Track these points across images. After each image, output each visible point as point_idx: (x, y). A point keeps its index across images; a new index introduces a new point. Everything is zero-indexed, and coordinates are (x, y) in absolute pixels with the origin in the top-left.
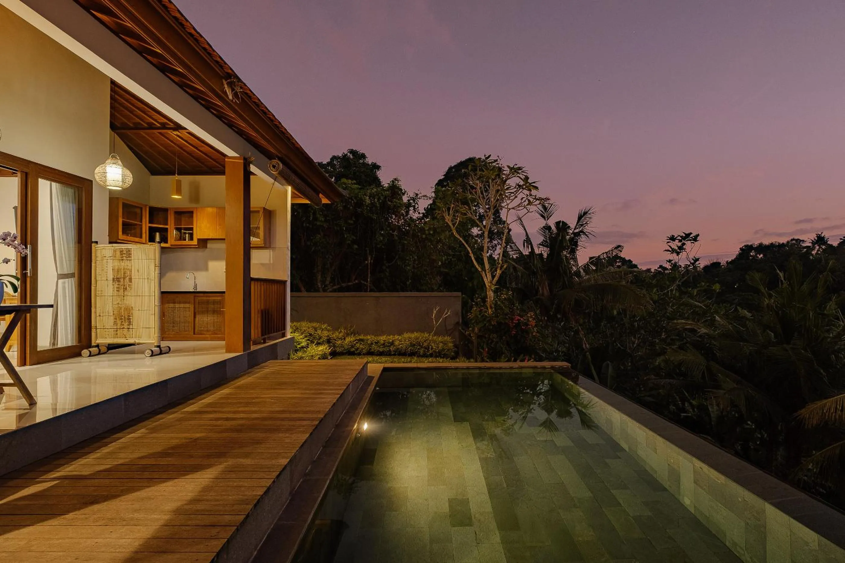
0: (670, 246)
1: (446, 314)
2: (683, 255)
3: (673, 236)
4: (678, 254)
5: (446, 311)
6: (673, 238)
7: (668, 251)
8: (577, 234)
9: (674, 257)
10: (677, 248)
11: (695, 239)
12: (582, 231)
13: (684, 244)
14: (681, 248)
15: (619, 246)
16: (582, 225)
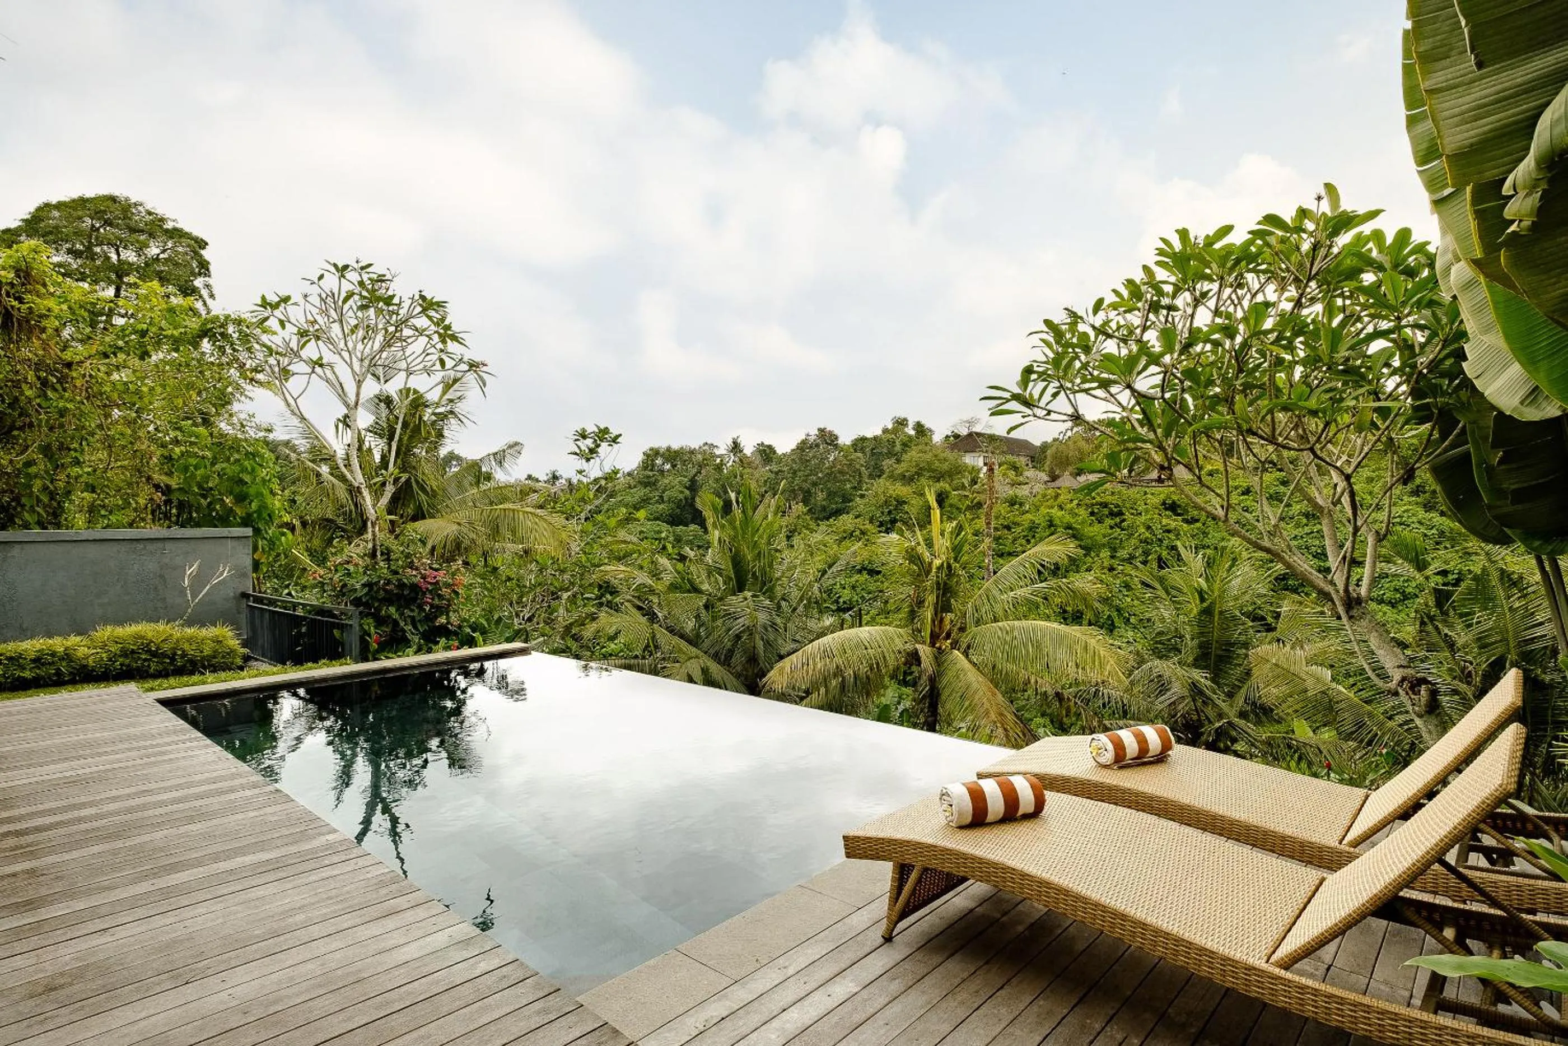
0: (579, 447)
1: (222, 574)
2: (595, 463)
3: (584, 430)
4: (588, 460)
5: (221, 569)
6: (584, 437)
7: (576, 454)
8: (443, 417)
9: (582, 464)
10: (587, 451)
11: (615, 440)
12: (452, 412)
13: (598, 446)
14: (592, 451)
15: (516, 444)
16: (451, 401)
